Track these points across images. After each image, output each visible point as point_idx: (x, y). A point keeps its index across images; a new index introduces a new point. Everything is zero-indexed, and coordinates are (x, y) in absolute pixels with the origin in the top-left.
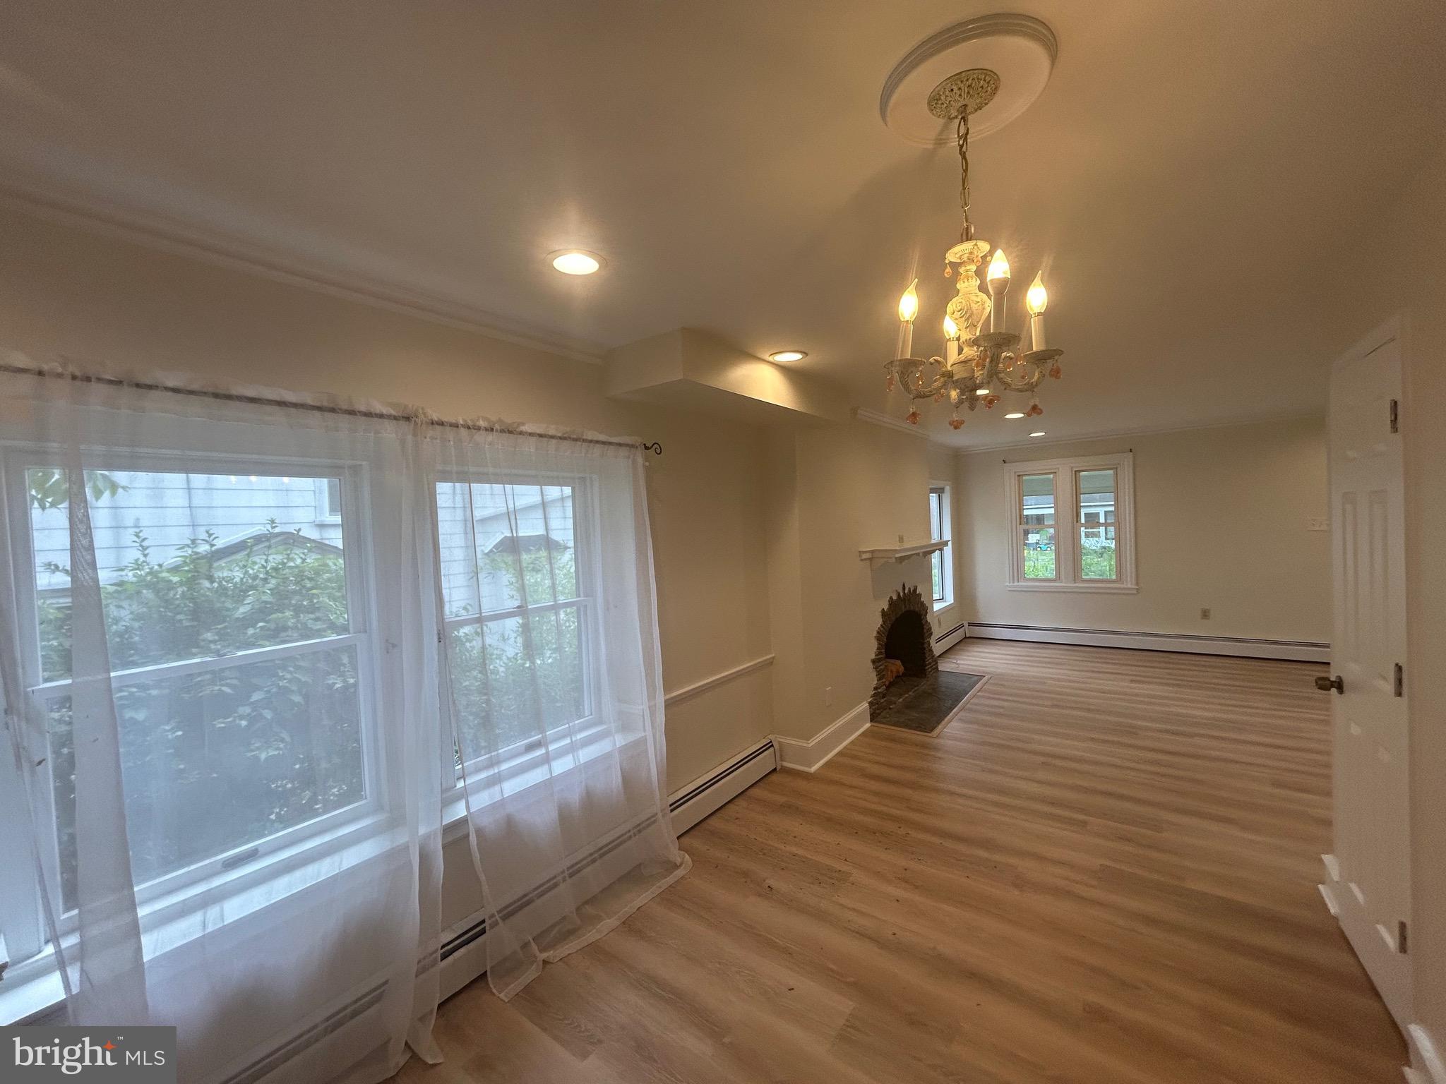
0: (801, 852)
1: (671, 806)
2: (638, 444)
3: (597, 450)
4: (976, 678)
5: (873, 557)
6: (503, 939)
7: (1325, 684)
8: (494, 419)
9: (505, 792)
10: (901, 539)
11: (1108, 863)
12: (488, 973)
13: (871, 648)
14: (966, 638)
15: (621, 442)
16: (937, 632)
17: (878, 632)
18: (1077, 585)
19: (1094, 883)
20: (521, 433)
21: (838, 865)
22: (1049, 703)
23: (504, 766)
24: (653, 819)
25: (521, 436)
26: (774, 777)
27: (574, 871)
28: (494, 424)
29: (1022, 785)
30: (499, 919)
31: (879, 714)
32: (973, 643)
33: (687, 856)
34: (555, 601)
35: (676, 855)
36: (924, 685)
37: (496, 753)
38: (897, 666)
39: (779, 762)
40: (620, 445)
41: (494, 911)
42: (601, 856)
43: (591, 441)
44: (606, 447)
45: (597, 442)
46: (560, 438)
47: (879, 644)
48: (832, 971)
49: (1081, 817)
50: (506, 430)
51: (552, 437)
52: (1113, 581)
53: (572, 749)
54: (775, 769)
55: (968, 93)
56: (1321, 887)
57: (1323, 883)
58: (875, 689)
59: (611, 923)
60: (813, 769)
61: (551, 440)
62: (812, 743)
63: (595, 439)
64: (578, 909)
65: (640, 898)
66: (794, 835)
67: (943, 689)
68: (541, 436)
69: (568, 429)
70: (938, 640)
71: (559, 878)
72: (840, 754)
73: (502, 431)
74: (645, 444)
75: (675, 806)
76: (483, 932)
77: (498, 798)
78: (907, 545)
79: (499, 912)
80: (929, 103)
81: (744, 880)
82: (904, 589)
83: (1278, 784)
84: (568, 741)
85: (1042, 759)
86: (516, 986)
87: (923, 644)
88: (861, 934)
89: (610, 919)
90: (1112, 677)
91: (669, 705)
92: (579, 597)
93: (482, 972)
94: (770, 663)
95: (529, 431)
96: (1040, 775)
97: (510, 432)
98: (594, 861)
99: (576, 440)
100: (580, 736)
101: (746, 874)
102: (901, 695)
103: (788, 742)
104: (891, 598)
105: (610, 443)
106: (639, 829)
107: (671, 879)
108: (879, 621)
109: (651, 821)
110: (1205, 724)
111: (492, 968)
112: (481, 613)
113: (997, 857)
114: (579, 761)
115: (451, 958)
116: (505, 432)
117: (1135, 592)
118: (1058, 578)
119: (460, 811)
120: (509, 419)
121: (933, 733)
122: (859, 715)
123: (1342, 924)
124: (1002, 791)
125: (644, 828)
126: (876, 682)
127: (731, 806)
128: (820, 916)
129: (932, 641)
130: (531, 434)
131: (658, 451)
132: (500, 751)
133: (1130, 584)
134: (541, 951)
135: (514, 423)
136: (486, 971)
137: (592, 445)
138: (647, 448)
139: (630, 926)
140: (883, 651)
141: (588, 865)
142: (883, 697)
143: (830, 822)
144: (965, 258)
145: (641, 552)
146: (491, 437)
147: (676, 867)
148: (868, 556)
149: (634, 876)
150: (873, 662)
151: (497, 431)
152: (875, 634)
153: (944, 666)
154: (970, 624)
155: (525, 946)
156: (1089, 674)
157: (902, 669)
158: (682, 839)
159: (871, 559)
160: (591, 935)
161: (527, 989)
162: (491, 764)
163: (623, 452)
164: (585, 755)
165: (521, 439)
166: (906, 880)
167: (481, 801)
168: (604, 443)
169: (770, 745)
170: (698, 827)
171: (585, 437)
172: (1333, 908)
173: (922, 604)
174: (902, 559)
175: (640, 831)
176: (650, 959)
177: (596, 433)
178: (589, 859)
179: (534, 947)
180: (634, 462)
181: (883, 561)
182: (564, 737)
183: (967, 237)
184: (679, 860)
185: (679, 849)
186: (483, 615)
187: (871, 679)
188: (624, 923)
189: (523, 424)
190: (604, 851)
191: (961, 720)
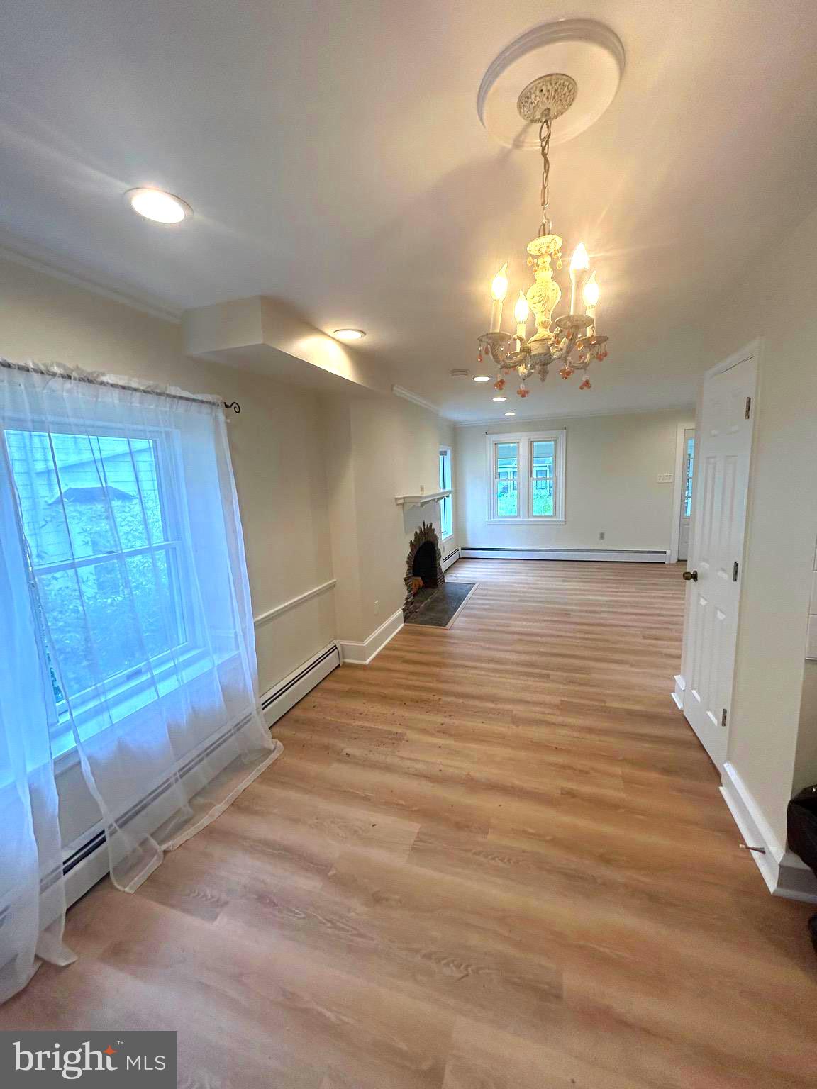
0: (366, 724)
1: (262, 705)
2: (219, 402)
3: (181, 407)
4: (470, 586)
5: (404, 503)
6: (121, 843)
7: (687, 576)
8: (71, 365)
9: (113, 717)
10: (422, 489)
11: (566, 699)
12: (111, 872)
13: (403, 570)
14: (460, 558)
15: (204, 399)
16: (444, 555)
17: (408, 558)
18: (530, 519)
19: (558, 712)
20: (102, 383)
21: (395, 729)
22: (517, 599)
23: (111, 695)
24: (249, 718)
25: (102, 386)
26: (339, 672)
27: (185, 771)
28: (72, 371)
29: (508, 656)
30: (117, 828)
31: (409, 617)
32: (463, 562)
33: (279, 742)
34: (150, 544)
35: (270, 743)
36: (436, 594)
37: (101, 683)
38: (419, 581)
39: (342, 660)
40: (202, 402)
41: (112, 821)
42: (207, 755)
43: (174, 397)
44: (190, 403)
45: (181, 398)
46: (145, 392)
47: (409, 566)
48: (402, 805)
49: (545, 672)
50: (86, 379)
51: (135, 390)
52: (551, 517)
53: (175, 671)
54: (339, 666)
55: (554, 97)
56: (672, 694)
57: (674, 692)
58: (407, 599)
59: (220, 807)
60: (367, 662)
61: (134, 393)
62: (366, 642)
63: (178, 395)
64: (190, 801)
65: (246, 781)
66: (360, 712)
67: (450, 595)
68: (123, 388)
69: (151, 383)
70: (445, 560)
71: (173, 779)
72: (385, 648)
73: (81, 380)
74: (225, 403)
75: (265, 705)
76: (104, 840)
77: (107, 725)
78: (426, 493)
79: (116, 822)
80: (520, 100)
81: (326, 752)
82: (424, 525)
83: (644, 637)
84: (172, 664)
85: (519, 637)
86: (139, 878)
87: (435, 564)
88: (419, 775)
89: (219, 803)
90: (551, 579)
91: (258, 626)
92: (167, 540)
93: (105, 874)
94: (332, 586)
95: (111, 382)
96: (520, 648)
97: (90, 381)
98: (201, 760)
99: (159, 394)
100: (181, 659)
101: (327, 748)
102: (422, 602)
103: (346, 644)
104: (416, 532)
105: (194, 400)
106: (238, 727)
107: (268, 762)
108: (407, 550)
109: (248, 719)
110: (605, 605)
111: (114, 869)
112: (74, 559)
113: (500, 706)
114: (182, 680)
115: (72, 872)
116: (84, 381)
117: (563, 523)
118: (519, 516)
119: (68, 743)
120: (88, 367)
121: (447, 626)
122: (397, 619)
123: (685, 713)
124: (498, 661)
125: (242, 727)
126: (407, 594)
127: (308, 697)
128: (388, 768)
129: (441, 562)
130: (112, 385)
131: (237, 410)
132: (105, 682)
133: (561, 518)
134: (160, 843)
135: (95, 372)
136: (109, 873)
137: (176, 400)
138: (227, 406)
139: (238, 806)
140: (411, 571)
141: (196, 764)
142: (412, 604)
143: (383, 698)
144: (543, 251)
145: (226, 499)
146: (68, 385)
147: (270, 752)
148: (401, 501)
149: (237, 766)
150: (405, 580)
151: (75, 379)
152: (406, 559)
153: (449, 579)
154: (463, 549)
155: (144, 843)
156: (539, 578)
157: (422, 584)
158: (274, 729)
159: (403, 504)
160: (205, 821)
161: (151, 879)
162: (96, 695)
163: (205, 409)
164: (188, 674)
165: (102, 389)
166: (444, 731)
167: (89, 730)
168: (187, 399)
169: (335, 648)
170: (284, 719)
171: (168, 392)
172: (680, 706)
173: (435, 536)
174: (423, 504)
175: (238, 730)
176: (260, 829)
177: (178, 388)
178: (198, 759)
179: (153, 842)
180: (216, 420)
181: (412, 505)
182: (168, 661)
183: (544, 231)
184: (272, 747)
185: (273, 738)
186: (76, 560)
187: (403, 592)
188: (232, 804)
189: (103, 374)
190: (209, 751)
191: (463, 616)
